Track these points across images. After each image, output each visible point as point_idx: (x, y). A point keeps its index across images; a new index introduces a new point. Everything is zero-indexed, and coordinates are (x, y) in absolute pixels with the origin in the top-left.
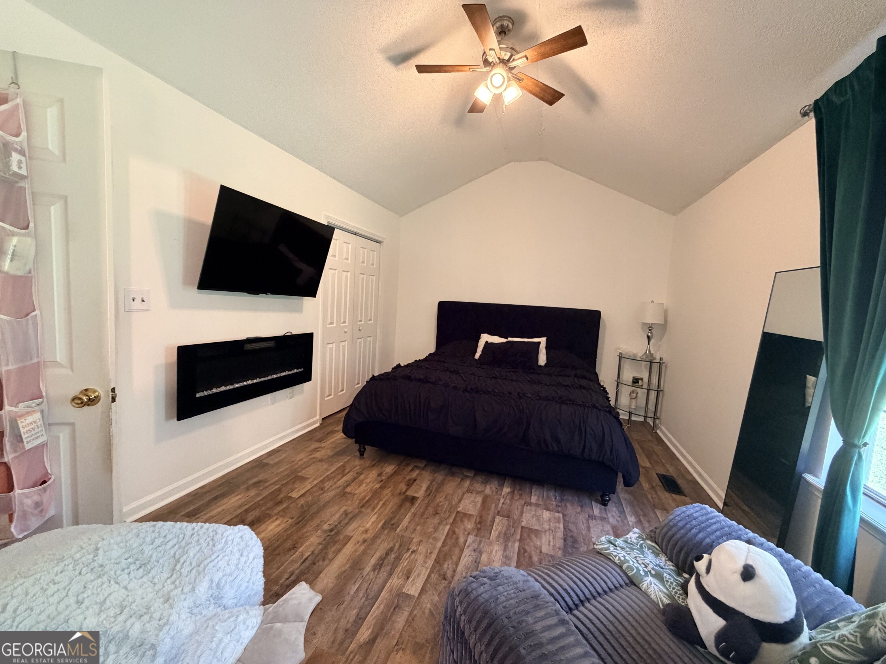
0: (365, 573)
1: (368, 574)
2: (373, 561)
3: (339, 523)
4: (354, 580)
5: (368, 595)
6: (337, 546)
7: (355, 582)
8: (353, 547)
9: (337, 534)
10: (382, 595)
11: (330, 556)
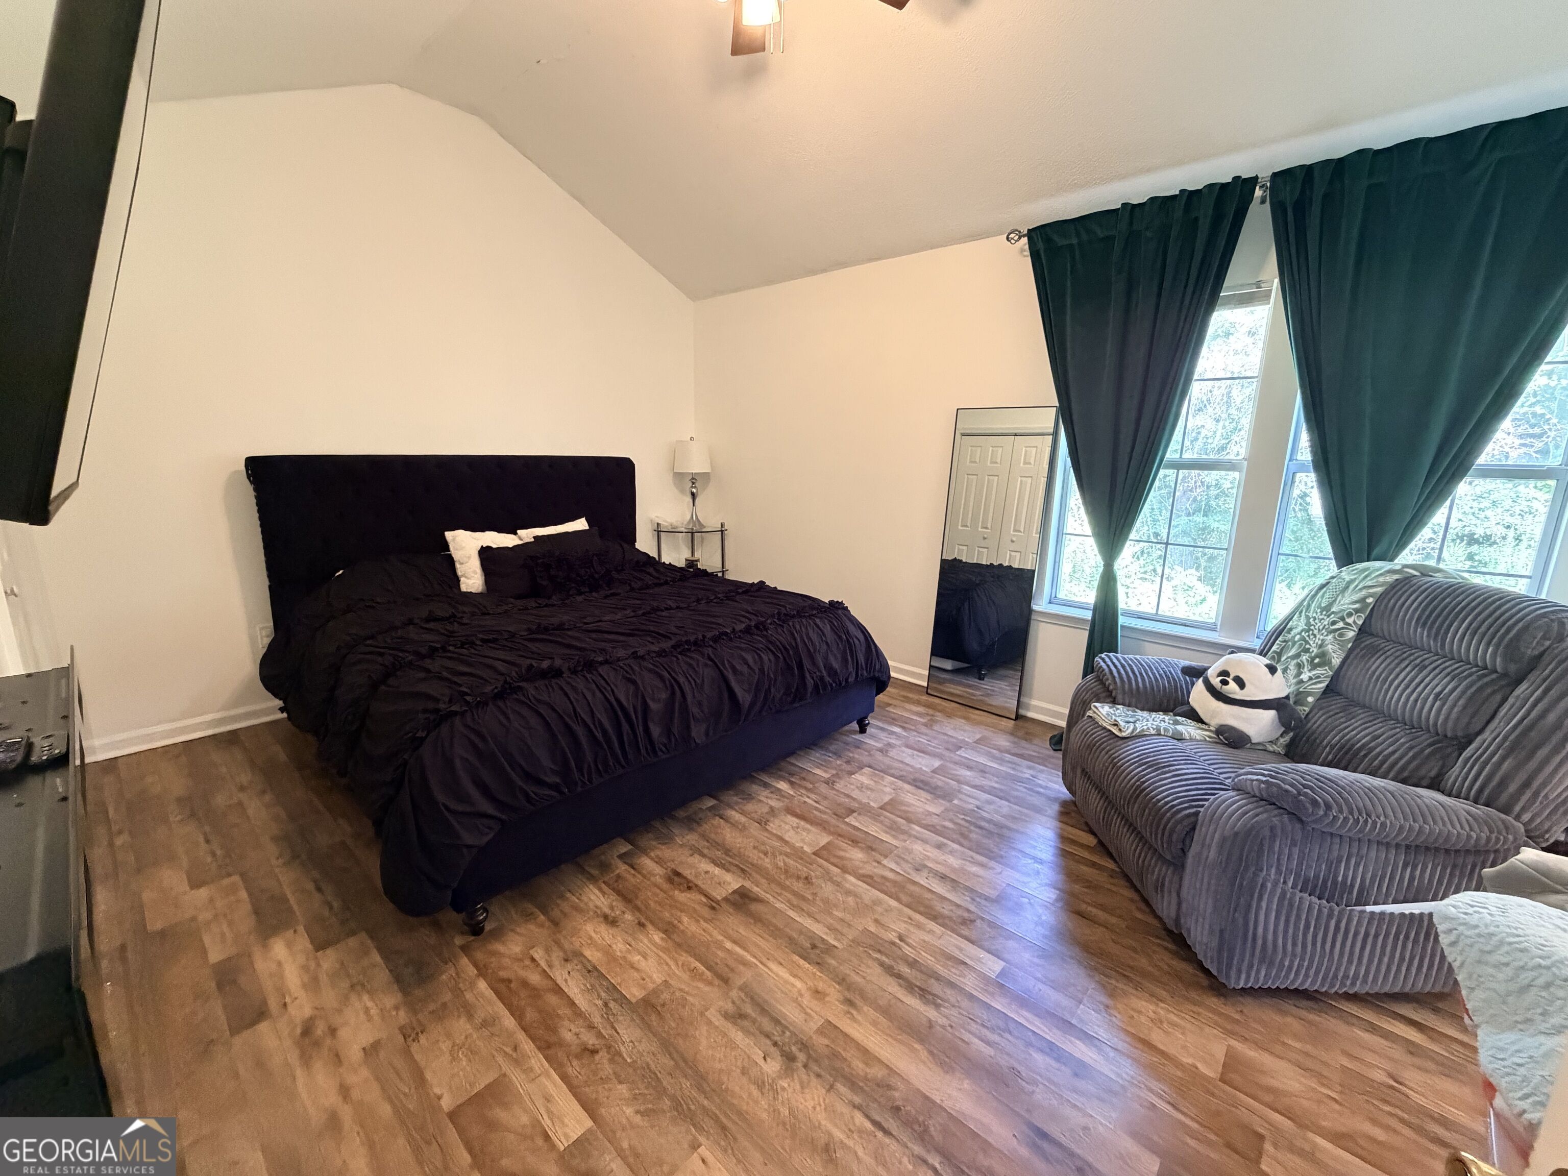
0: (942, 1021)
1: (947, 1018)
2: (913, 1002)
3: (768, 1036)
4: (960, 1043)
5: (999, 1028)
6: (850, 1054)
7: (963, 1041)
8: (860, 1024)
9: (804, 1046)
10: (999, 1008)
11: (877, 1072)
